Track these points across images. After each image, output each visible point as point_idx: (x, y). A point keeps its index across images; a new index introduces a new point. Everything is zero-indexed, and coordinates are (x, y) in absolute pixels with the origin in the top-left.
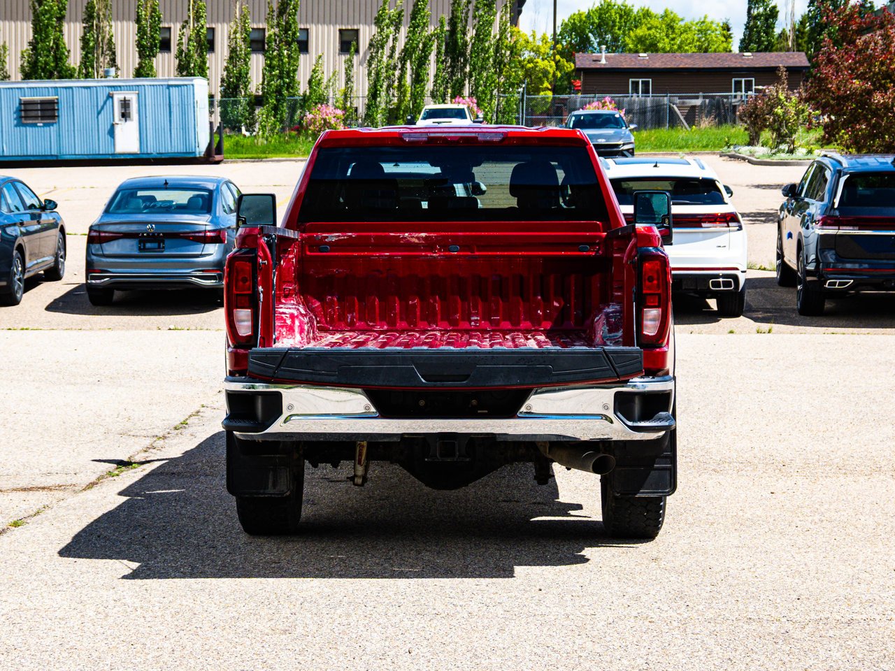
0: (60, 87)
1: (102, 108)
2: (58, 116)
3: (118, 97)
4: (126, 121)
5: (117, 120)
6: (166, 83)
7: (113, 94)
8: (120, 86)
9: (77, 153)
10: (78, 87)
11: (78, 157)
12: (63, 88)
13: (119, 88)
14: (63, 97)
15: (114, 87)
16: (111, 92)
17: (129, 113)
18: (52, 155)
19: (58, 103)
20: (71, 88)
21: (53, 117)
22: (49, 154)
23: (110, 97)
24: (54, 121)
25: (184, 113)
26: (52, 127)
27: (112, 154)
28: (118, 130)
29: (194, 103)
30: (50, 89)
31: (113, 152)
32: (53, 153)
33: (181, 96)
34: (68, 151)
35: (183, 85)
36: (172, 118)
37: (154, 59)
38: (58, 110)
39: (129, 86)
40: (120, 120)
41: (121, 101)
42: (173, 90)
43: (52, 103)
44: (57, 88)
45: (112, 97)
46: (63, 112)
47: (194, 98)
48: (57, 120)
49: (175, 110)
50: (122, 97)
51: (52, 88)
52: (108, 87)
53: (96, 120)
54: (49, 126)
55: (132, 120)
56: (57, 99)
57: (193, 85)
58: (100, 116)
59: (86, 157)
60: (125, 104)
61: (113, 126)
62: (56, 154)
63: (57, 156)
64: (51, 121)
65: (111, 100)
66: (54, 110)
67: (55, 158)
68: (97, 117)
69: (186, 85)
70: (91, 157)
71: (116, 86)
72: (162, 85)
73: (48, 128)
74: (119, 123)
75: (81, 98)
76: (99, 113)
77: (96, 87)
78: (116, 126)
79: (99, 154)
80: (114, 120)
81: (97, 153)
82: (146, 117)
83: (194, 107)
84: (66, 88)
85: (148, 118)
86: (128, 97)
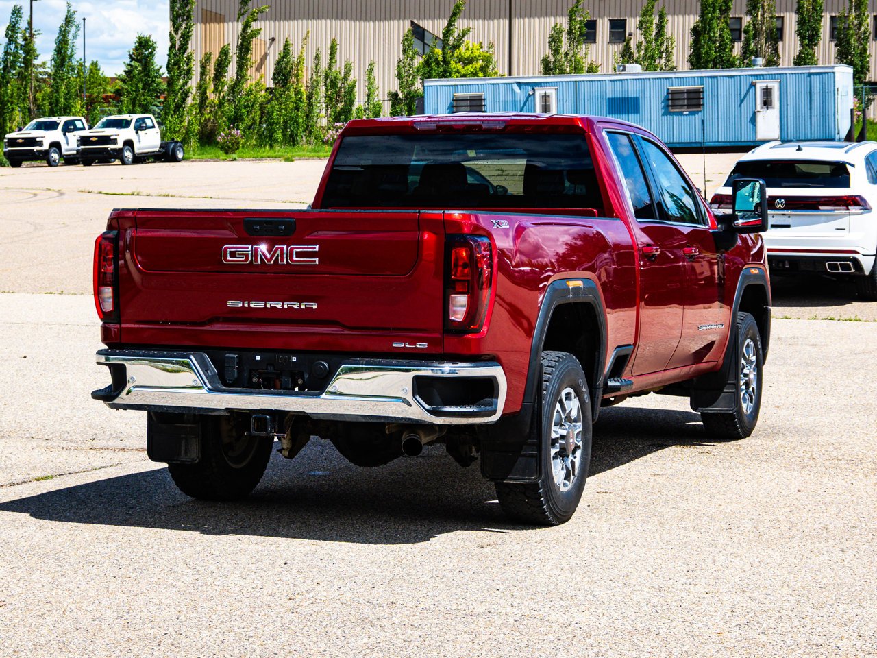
0: (706, 77)
1: (745, 96)
2: (703, 105)
3: (760, 86)
4: (767, 109)
5: (759, 108)
6: (807, 71)
7: (756, 83)
8: (763, 75)
9: (720, 140)
10: (723, 76)
11: (721, 144)
12: (709, 77)
13: (762, 77)
14: (708, 87)
15: (757, 75)
16: (754, 81)
17: (771, 101)
18: (696, 143)
19: (703, 92)
20: (716, 77)
21: (699, 106)
22: (694, 141)
23: (753, 85)
24: (699, 110)
25: (824, 101)
26: (697, 116)
27: (753, 141)
28: (759, 117)
29: (834, 90)
30: (696, 79)
31: (754, 139)
32: (697, 141)
33: (822, 83)
34: (711, 138)
35: (825, 73)
36: (813, 106)
37: (816, 47)
38: (703, 98)
39: (772, 74)
40: (762, 108)
41: (763, 89)
42: (814, 78)
43: (697, 92)
44: (703, 77)
45: (755, 86)
46: (708, 101)
47: (834, 86)
48: (702, 109)
49: (816, 97)
50: (764, 85)
51: (697, 77)
52: (752, 75)
53: (739, 108)
54: (695, 115)
55: (773, 108)
56: (703, 88)
57: (834, 73)
58: (743, 104)
59: (728, 144)
60: (767, 92)
61: (755, 114)
62: (700, 141)
63: (700, 143)
64: (696, 110)
65: (753, 88)
66: (700, 98)
67: (699, 145)
68: (740, 106)
69: (827, 73)
70: (733, 144)
71: (759, 75)
72: (804, 73)
73: (693, 117)
74: (761, 110)
75: (725, 87)
76: (742, 101)
77: (740, 76)
78: (758, 114)
79: (741, 141)
80: (756, 109)
81: (739, 140)
82: (787, 105)
83: (834, 95)
84: (711, 77)
85: (789, 107)
86: (770, 85)
